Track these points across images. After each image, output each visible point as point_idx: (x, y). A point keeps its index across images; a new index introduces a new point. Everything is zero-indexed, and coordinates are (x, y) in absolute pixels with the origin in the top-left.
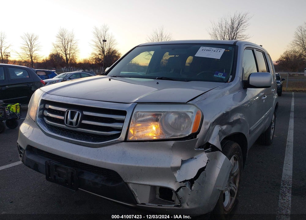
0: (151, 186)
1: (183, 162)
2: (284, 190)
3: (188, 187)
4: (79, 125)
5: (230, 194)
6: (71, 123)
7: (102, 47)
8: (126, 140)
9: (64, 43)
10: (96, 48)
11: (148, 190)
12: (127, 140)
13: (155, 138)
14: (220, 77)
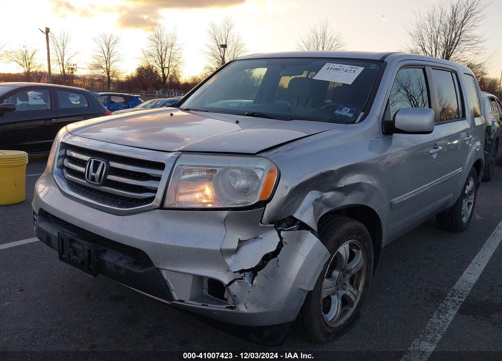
0: (194, 275)
1: (241, 243)
2: (449, 304)
3: (247, 280)
4: (103, 182)
5: (340, 302)
6: (93, 179)
7: (222, 56)
8: (162, 207)
9: (160, 50)
10: (212, 58)
11: (190, 281)
12: (165, 206)
13: (210, 206)
14: (344, 114)
